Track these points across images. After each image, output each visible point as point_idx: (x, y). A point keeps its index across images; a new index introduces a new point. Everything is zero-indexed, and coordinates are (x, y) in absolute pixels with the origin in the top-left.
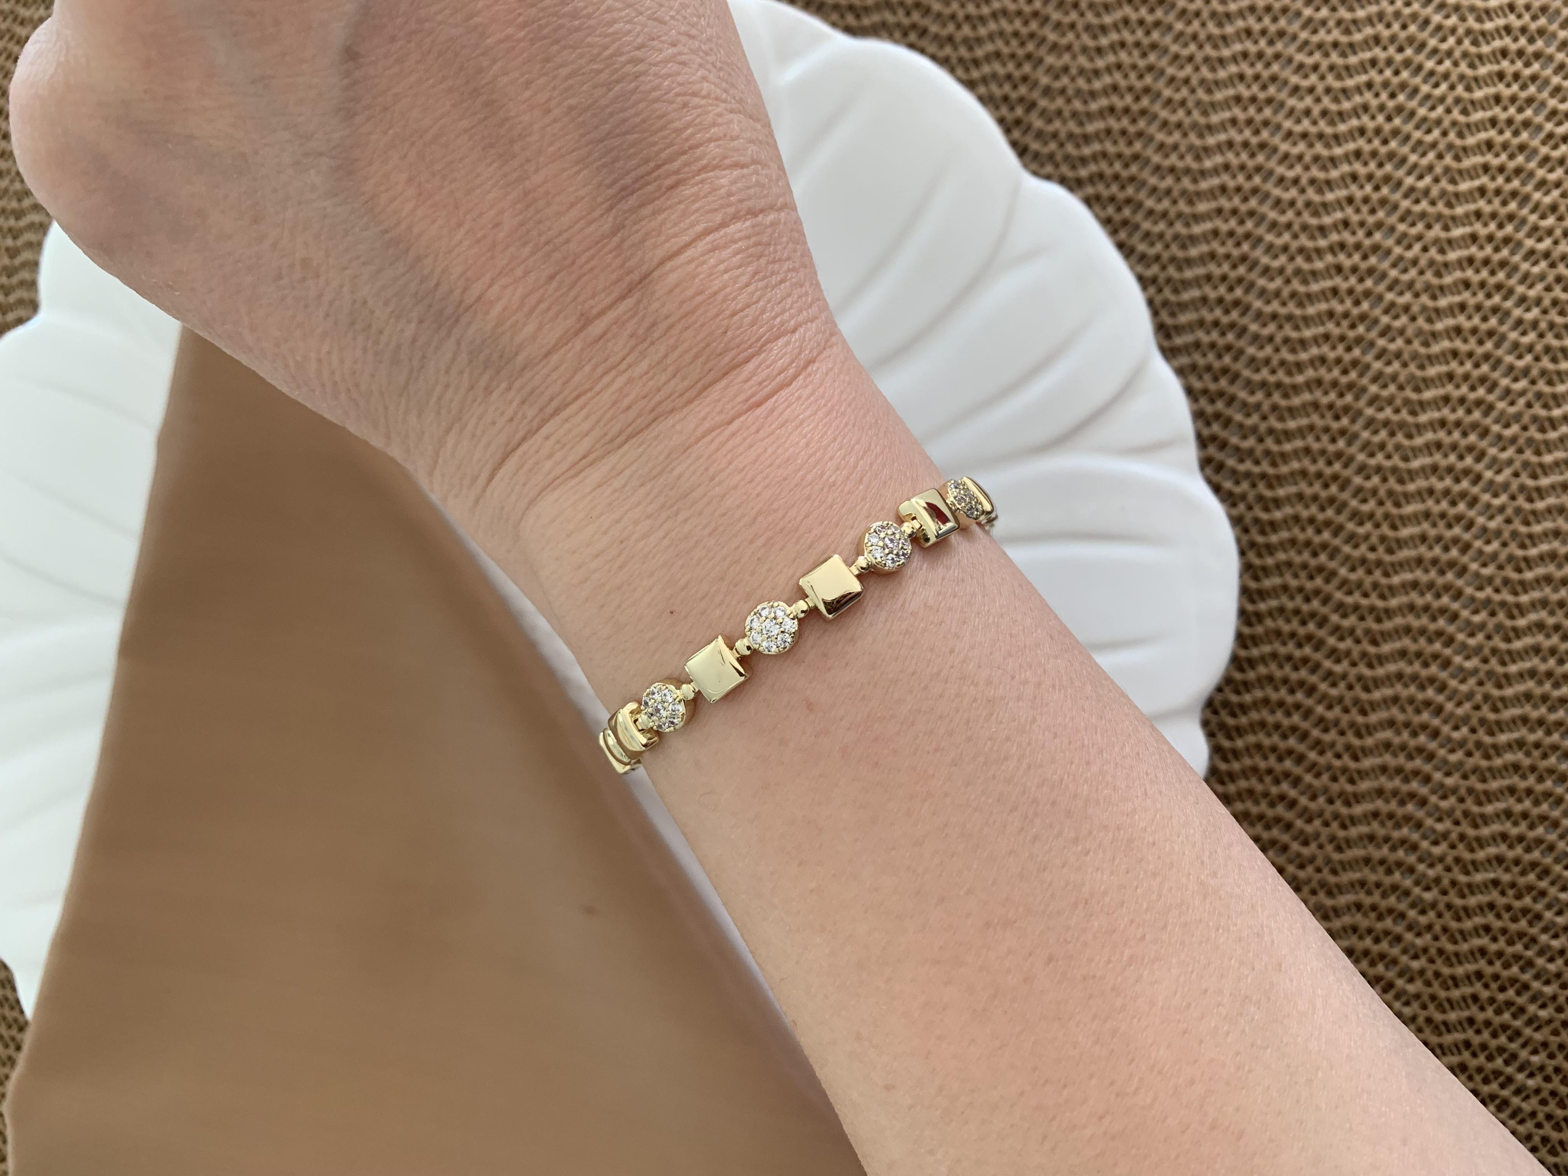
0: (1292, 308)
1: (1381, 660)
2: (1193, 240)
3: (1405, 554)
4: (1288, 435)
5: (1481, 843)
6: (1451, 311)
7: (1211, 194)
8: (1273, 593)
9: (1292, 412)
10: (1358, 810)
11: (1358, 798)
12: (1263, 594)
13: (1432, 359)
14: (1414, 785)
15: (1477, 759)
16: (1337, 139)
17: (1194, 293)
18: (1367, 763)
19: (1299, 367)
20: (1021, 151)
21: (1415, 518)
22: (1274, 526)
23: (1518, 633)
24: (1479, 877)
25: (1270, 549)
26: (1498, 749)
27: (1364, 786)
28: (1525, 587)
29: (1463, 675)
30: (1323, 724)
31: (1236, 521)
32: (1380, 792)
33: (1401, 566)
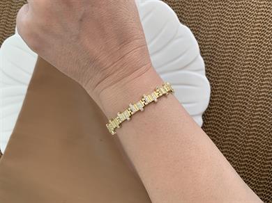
0: (224, 50)
1: (234, 110)
2: (208, 38)
3: (240, 93)
4: (221, 71)
5: (248, 142)
6: (250, 53)
7: (212, 31)
8: (216, 97)
9: (222, 68)
10: (228, 135)
11: (228, 133)
12: (214, 98)
13: (246, 61)
14: (238, 132)
15: (249, 128)
16: (234, 23)
17: (207, 47)
18: (230, 127)
19: (224, 60)
20: (181, 21)
21: (241, 87)
22: (217, 86)
23: (257, 108)
24: (247, 148)
25: (216, 90)
26: (252, 127)
27: (229, 131)
28: (259, 100)
29: (247, 114)
30: (223, 120)
31: (211, 85)
32: (232, 133)
33: (238, 95)
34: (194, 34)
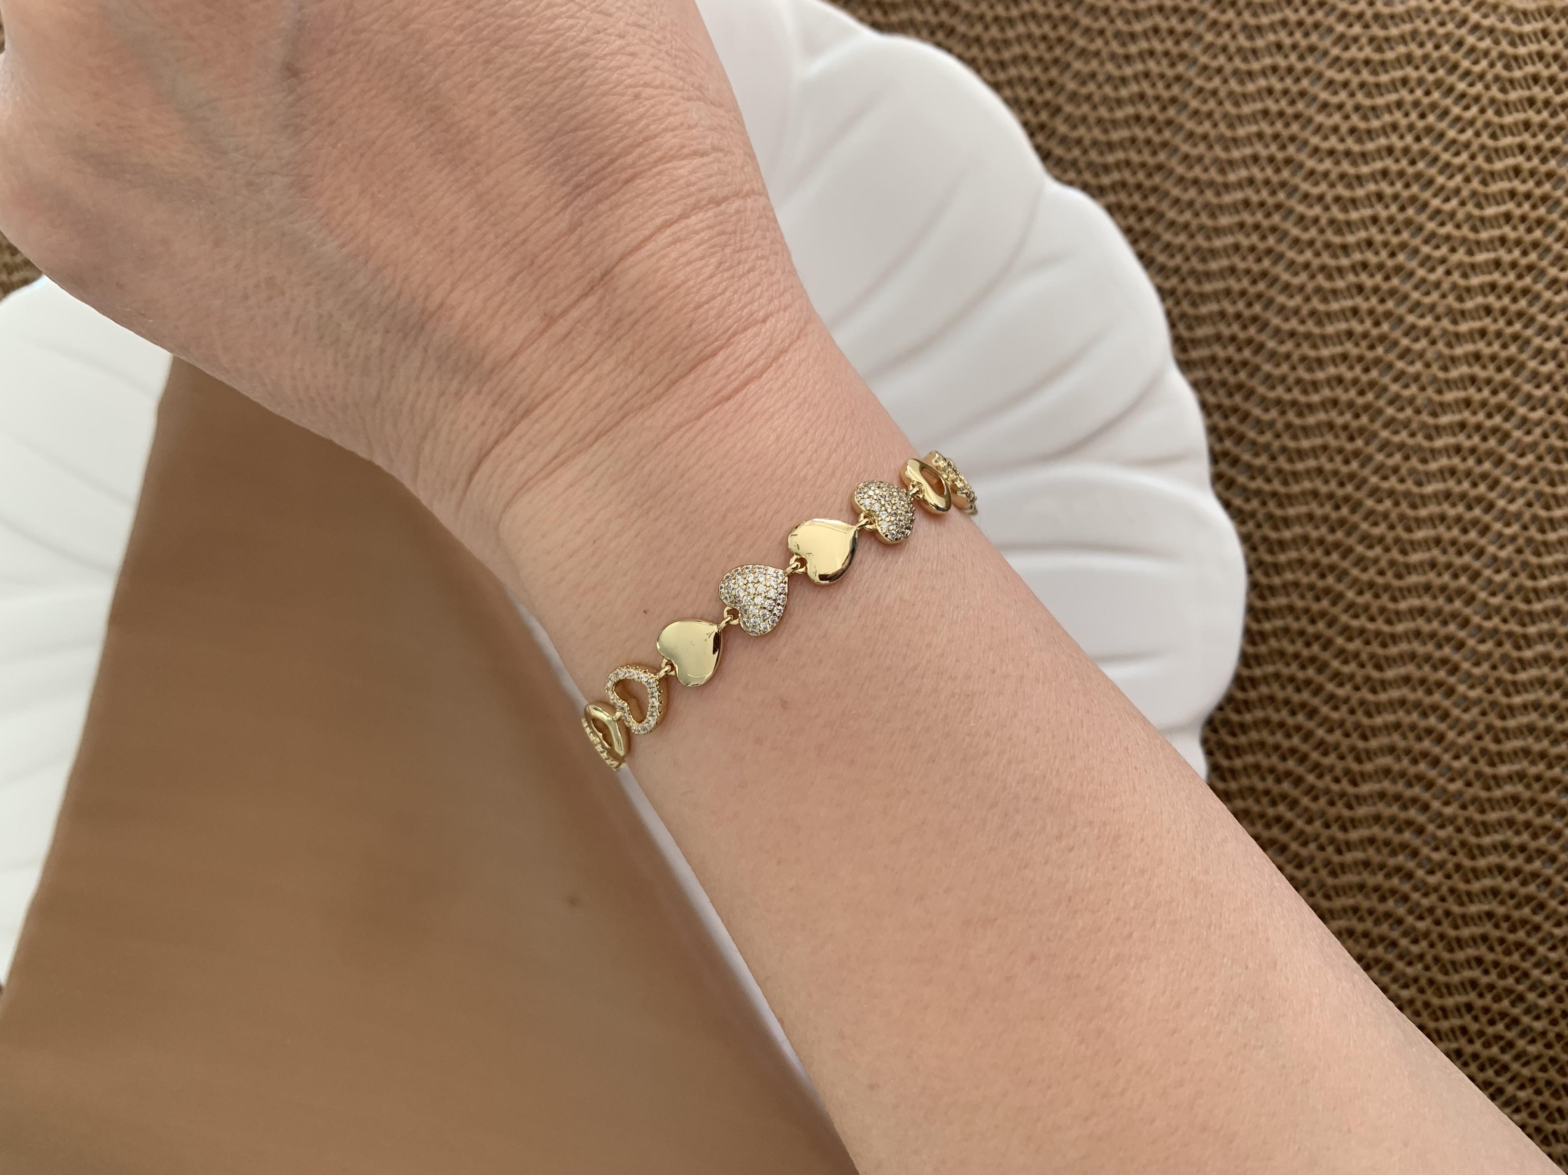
0: (1310, 326)
1: (1385, 685)
2: (1213, 253)
3: (1413, 579)
4: (1301, 454)
5: (1477, 874)
6: (1471, 336)
7: (1235, 208)
8: (1279, 612)
9: (1306, 431)
10: (1354, 835)
11: (1355, 823)
12: (1268, 614)
13: (1449, 384)
14: (1412, 813)
15: (1477, 790)
16: (1364, 156)
17: (1213, 307)
18: (1365, 788)
19: (1315, 386)
20: (1045, 156)
21: (1426, 544)
22: (1282, 545)
23: (1524, 664)
24: (1473, 909)
25: (1277, 568)
26: (1498, 780)
27: (1362, 811)
28: (1534, 618)
29: (1467, 704)
30: (1323, 747)
31: (1245, 539)
32: (1377, 819)
33: (1409, 591)
34: (1128, 231)
